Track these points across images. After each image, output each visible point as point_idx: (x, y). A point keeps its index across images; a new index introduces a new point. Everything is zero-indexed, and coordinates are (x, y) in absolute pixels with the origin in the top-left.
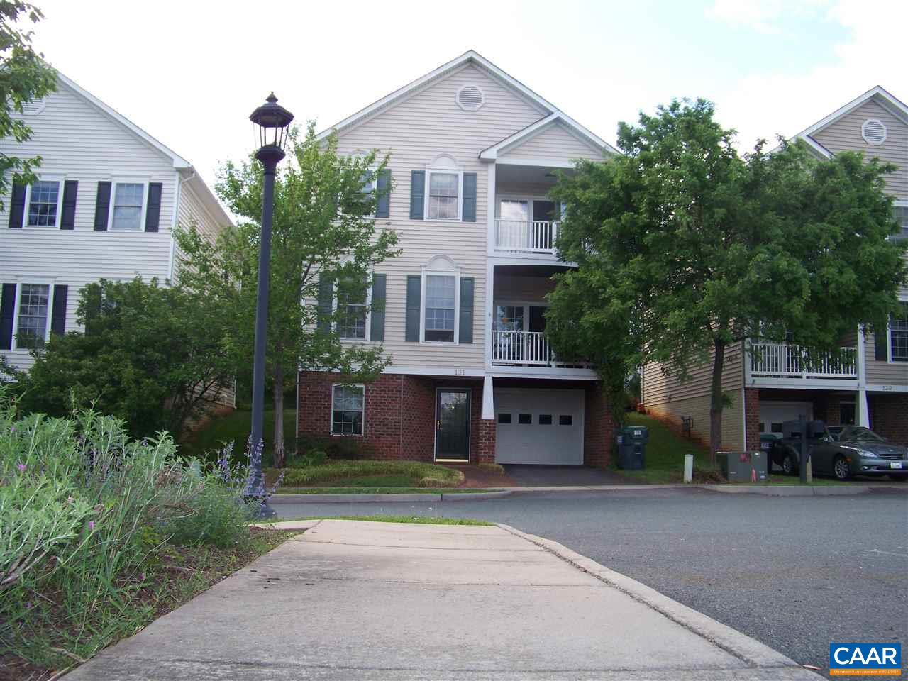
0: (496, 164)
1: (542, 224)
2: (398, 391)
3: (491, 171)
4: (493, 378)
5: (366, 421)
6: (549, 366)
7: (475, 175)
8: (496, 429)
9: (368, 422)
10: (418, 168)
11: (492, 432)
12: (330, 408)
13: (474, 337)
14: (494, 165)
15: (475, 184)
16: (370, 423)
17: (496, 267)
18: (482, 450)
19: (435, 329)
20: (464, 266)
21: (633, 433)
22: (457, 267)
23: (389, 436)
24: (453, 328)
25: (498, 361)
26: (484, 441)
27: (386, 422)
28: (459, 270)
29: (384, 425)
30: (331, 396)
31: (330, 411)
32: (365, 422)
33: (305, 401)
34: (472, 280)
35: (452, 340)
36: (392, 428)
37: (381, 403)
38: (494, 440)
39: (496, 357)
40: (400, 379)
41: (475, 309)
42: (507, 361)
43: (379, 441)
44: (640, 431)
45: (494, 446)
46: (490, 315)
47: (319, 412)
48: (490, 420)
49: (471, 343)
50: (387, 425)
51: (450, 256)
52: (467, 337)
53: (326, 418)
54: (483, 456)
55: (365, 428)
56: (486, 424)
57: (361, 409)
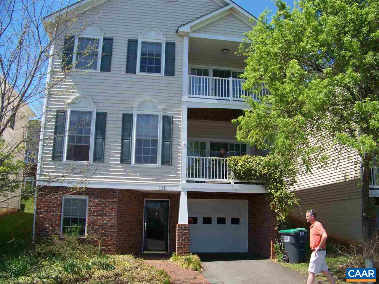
0: (189, 37)
1: (222, 80)
3: (186, 41)
4: (188, 192)
6: (229, 183)
7: (174, 44)
10: (133, 37)
11: (187, 234)
12: (61, 214)
13: (173, 161)
16: (92, 227)
18: (180, 248)
19: (142, 155)
25: (191, 179)
26: (180, 241)
28: (161, 110)
30: (61, 205)
31: (60, 217)
33: (41, 209)
35: (155, 162)
36: (108, 231)
38: (188, 240)
39: (189, 176)
40: (116, 192)
41: (174, 139)
42: (198, 179)
45: (188, 245)
46: (185, 144)
48: (185, 225)
49: (170, 165)
50: (105, 229)
53: (57, 223)
55: (87, 231)
56: (182, 228)
57: (85, 216)
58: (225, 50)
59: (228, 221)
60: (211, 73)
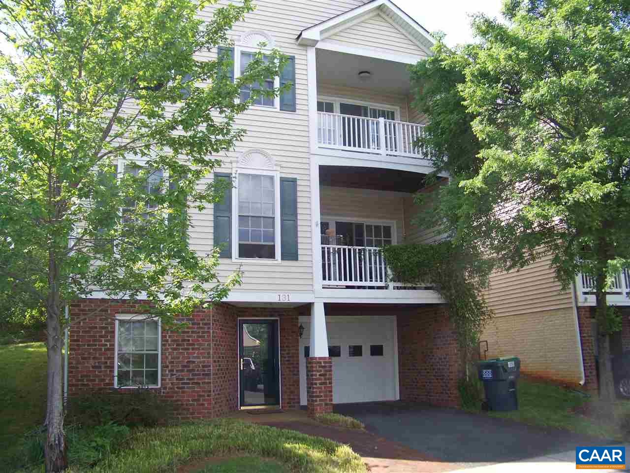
0: (316, 48)
2: (206, 324)
3: (311, 55)
4: (325, 304)
5: (164, 367)
6: (386, 288)
7: (292, 59)
8: (333, 368)
9: (167, 367)
11: (328, 373)
12: (113, 349)
13: (300, 252)
14: (314, 50)
15: (294, 69)
16: (170, 368)
17: (322, 168)
18: (317, 396)
19: (250, 242)
20: (284, 165)
21: (507, 365)
22: (276, 165)
23: (196, 386)
24: (273, 240)
25: (327, 282)
26: (318, 385)
27: (191, 366)
28: (279, 168)
29: (188, 371)
30: (113, 332)
31: (113, 354)
32: (162, 367)
33: (78, 341)
34: (294, 181)
35: (272, 255)
36: (199, 375)
37: (184, 340)
38: (330, 383)
39: (325, 278)
41: (299, 217)
42: (338, 283)
43: (183, 392)
44: (513, 362)
45: (331, 391)
46: (317, 225)
47: (97, 355)
48: (325, 358)
49: (297, 259)
50: (193, 370)
51: (268, 151)
52: (291, 254)
53: (108, 364)
54: (318, 405)
55: (162, 375)
56: (321, 363)
57: (156, 350)
58: (362, 72)
59: (366, 351)
60: (337, 107)
